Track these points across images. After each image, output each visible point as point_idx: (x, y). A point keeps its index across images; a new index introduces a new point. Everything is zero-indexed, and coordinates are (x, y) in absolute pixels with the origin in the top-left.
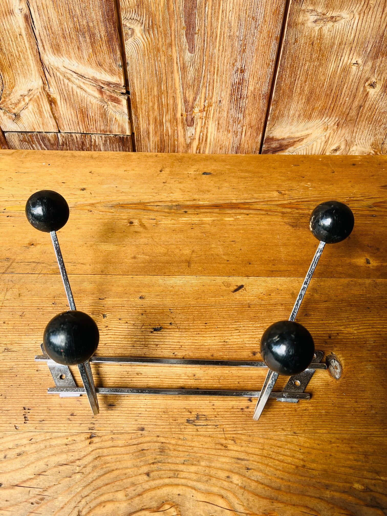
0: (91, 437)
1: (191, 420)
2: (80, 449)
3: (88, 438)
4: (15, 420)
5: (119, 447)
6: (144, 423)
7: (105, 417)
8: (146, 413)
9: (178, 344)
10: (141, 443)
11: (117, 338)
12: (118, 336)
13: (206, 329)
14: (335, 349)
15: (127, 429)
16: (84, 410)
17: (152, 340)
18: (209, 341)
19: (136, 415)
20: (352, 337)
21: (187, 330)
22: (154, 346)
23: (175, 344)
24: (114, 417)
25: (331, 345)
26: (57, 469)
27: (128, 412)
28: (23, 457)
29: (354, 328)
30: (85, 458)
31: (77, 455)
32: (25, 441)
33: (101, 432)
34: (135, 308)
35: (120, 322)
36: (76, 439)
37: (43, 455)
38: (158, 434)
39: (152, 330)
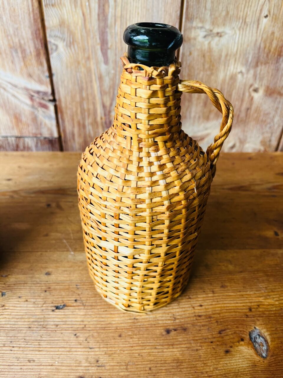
9: (82, 323)
11: (13, 318)
12: (14, 316)
14: (258, 323)
17: (52, 320)
18: (117, 319)
20: (274, 309)
21: (93, 307)
22: (54, 327)
23: (79, 323)
25: (253, 319)
29: (275, 299)
34: (38, 285)
35: (20, 300)
39: (54, 308)
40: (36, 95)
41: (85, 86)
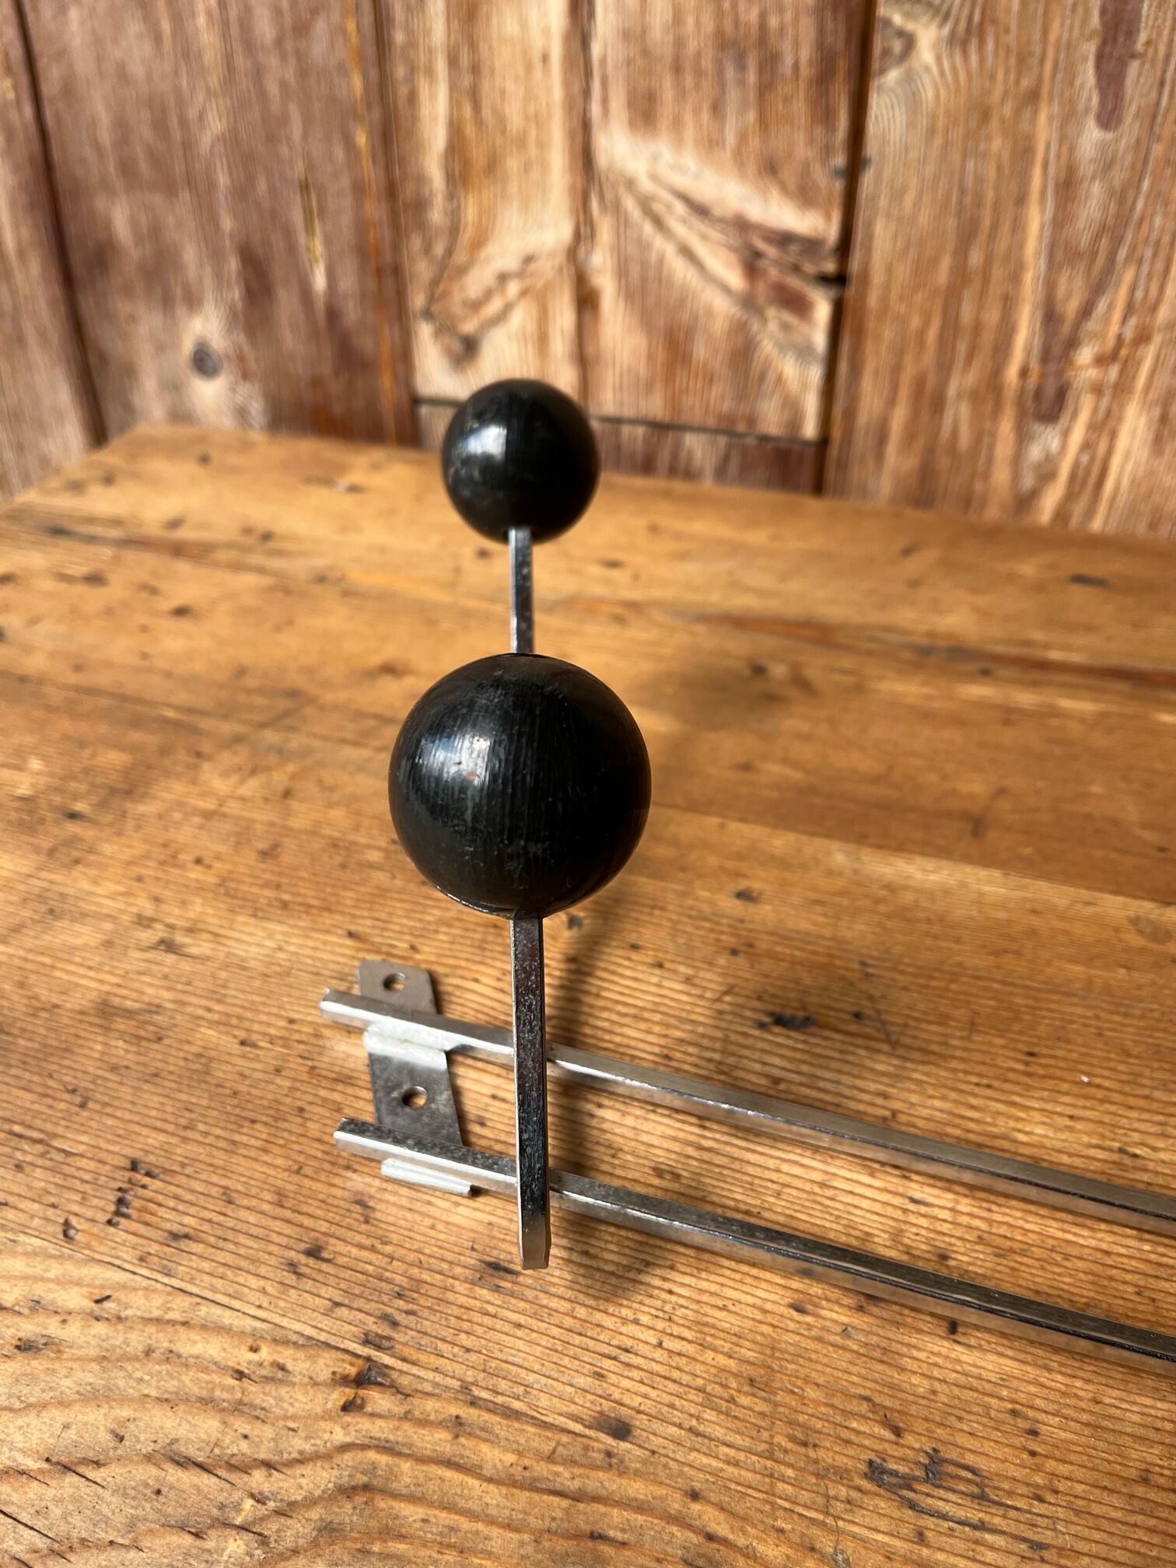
0: (360, 1381)
1: (894, 1473)
2: (293, 1418)
3: (345, 1381)
4: (78, 1197)
5: (480, 1477)
6: (636, 1401)
7: (456, 1311)
8: (659, 1354)
9: (880, 1101)
10: (596, 1499)
13: (1028, 1074)
15: (544, 1401)
16: (372, 1249)
17: (757, 1056)
18: (1039, 1130)
19: (606, 1350)
21: (932, 1058)
22: (763, 1081)
23: (868, 1098)
24: (499, 1324)
26: (154, 1471)
27: (568, 1322)
28: (35, 1363)
30: (299, 1470)
31: (264, 1440)
32: (75, 1299)
33: (415, 1370)
34: (707, 925)
35: (634, 956)
36: (289, 1366)
37: (121, 1383)
38: (697, 1485)
39: (766, 1019)
40: (771, 251)
41: (986, 222)
